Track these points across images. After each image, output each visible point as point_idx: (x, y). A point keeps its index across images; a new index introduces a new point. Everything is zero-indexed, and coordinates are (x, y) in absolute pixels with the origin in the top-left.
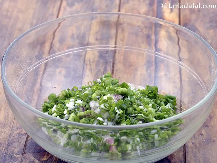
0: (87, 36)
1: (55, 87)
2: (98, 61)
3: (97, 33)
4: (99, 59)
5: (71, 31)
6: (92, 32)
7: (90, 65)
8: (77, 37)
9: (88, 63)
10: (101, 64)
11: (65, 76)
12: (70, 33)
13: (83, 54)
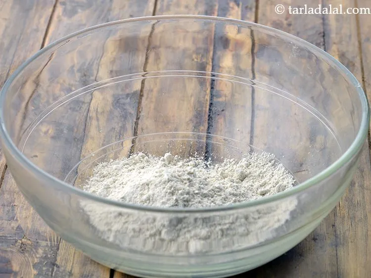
0: (95, 67)
1: (36, 156)
2: (111, 112)
3: (113, 62)
4: (112, 107)
5: (71, 59)
6: (104, 60)
7: (98, 120)
8: (79, 70)
9: (94, 115)
10: (116, 120)
11: (53, 138)
12: (68, 64)
13: (87, 99)
